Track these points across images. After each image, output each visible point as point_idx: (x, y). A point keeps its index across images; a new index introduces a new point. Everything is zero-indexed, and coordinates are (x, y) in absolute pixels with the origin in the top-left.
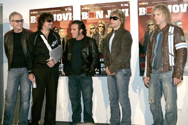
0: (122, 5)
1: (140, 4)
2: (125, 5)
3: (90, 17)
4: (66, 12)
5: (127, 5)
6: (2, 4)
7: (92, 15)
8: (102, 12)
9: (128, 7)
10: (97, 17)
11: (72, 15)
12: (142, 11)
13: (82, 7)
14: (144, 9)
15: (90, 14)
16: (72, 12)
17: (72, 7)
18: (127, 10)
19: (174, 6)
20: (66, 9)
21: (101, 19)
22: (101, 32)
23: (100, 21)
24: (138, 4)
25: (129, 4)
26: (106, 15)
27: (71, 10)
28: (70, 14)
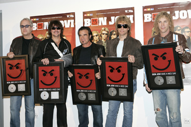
0: (126, 11)
1: (145, 10)
2: (130, 11)
3: (93, 24)
4: (67, 19)
5: (132, 11)
6: (1, 11)
7: (95, 22)
8: (106, 18)
9: (133, 14)
10: (100, 24)
11: (74, 22)
12: (148, 18)
13: (84, 13)
14: (149, 15)
15: (93, 20)
16: (74, 18)
17: (74, 14)
18: (131, 17)
19: (182, 12)
20: (68, 16)
21: (104, 26)
22: (105, 39)
23: (103, 28)
24: (143, 10)
25: (134, 11)
26: (110, 22)
27: (73, 16)
28: (72, 21)
